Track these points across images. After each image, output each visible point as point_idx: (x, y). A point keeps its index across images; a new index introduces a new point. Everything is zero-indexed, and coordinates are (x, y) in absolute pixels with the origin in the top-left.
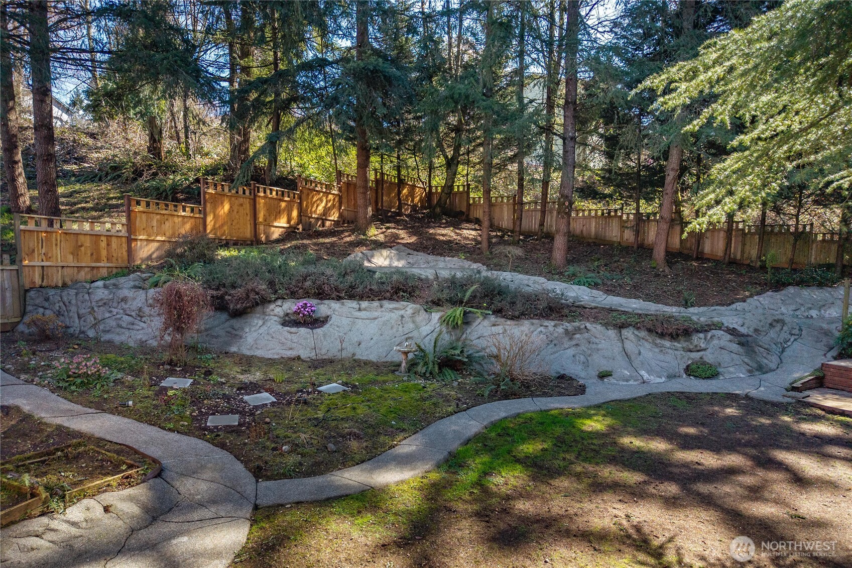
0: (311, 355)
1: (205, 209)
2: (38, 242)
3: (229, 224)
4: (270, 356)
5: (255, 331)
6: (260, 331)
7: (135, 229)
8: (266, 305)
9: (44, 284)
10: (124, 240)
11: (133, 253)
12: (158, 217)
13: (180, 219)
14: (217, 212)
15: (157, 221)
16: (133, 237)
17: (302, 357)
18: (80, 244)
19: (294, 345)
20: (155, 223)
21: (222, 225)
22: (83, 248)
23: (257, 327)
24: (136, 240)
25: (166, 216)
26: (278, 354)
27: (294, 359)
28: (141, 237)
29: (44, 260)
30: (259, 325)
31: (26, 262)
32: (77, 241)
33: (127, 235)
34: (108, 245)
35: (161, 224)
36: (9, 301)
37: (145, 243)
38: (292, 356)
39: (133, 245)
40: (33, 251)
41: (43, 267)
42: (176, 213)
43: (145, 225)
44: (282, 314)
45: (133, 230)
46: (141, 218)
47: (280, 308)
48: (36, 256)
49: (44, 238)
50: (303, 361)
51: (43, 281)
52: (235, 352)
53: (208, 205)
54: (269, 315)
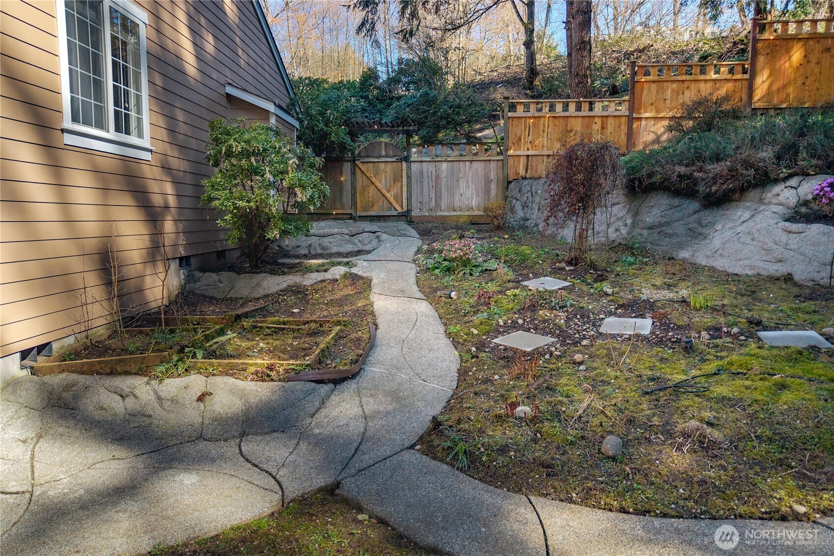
0: (817, 277)
1: (753, 64)
2: (525, 130)
3: (800, 82)
4: (737, 270)
5: (730, 228)
6: (739, 230)
7: (640, 104)
8: (768, 187)
9: (528, 176)
10: (623, 120)
11: (634, 136)
12: (675, 85)
13: (710, 85)
14: (777, 66)
15: (673, 91)
16: (635, 115)
17: (797, 278)
18: (569, 129)
19: (787, 254)
20: (668, 94)
21: (784, 87)
22: (572, 134)
23: (738, 223)
24: (640, 119)
25: (686, 84)
26: (752, 268)
27: (778, 279)
28: (647, 115)
29: (530, 149)
30: (743, 219)
31: (511, 152)
32: (567, 125)
33: (627, 113)
34: (603, 128)
35: (678, 94)
36: (493, 192)
37: (653, 122)
38: (777, 274)
39: (635, 126)
40: (520, 139)
41: (528, 156)
42: (702, 77)
43: (654, 98)
44: (793, 201)
45: (636, 106)
46: (649, 90)
47: (793, 191)
48: (522, 144)
49: (531, 125)
50: (796, 284)
51: (526, 173)
52: (684, 260)
53: (761, 59)
54: (770, 203)
